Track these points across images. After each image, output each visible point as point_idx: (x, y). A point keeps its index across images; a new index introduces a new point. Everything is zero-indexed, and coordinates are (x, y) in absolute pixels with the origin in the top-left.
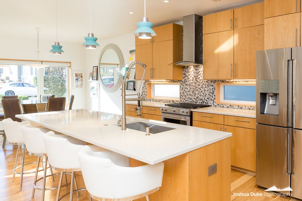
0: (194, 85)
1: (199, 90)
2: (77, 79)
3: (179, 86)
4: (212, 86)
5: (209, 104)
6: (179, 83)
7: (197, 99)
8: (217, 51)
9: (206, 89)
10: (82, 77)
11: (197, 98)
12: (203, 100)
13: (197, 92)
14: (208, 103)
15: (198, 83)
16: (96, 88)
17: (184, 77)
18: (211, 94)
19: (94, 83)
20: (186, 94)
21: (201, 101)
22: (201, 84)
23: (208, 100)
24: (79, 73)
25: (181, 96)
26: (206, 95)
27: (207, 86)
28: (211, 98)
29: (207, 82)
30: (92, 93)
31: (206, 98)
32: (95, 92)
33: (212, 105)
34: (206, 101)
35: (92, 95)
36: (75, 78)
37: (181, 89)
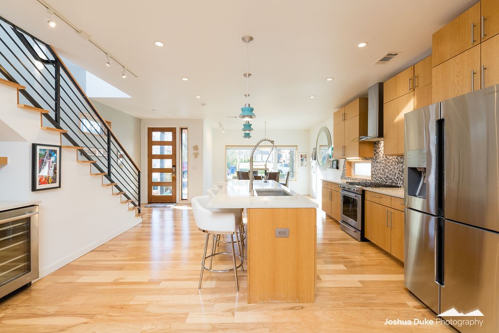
0: (384, 162)
1: (389, 168)
2: (302, 160)
3: (370, 164)
4: (402, 163)
5: (399, 185)
6: (370, 161)
7: (387, 179)
8: (397, 120)
9: (396, 167)
10: (306, 157)
11: (387, 177)
12: (393, 179)
13: (387, 171)
14: (397, 183)
15: (388, 160)
16: (314, 167)
17: (375, 155)
18: (401, 173)
19: (314, 163)
20: (376, 173)
21: (391, 181)
22: (391, 161)
23: (397, 179)
24: (304, 154)
25: (372, 174)
26: (395, 174)
27: (396, 164)
28: (401, 177)
29: (396, 158)
30: (312, 172)
31: (395, 178)
32: (314, 171)
33: (402, 186)
34: (395, 181)
35: (312, 174)
36: (300, 158)
37: (373, 167)
